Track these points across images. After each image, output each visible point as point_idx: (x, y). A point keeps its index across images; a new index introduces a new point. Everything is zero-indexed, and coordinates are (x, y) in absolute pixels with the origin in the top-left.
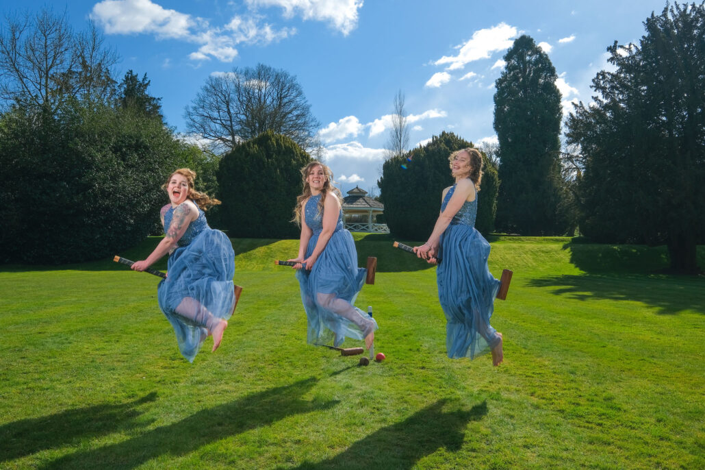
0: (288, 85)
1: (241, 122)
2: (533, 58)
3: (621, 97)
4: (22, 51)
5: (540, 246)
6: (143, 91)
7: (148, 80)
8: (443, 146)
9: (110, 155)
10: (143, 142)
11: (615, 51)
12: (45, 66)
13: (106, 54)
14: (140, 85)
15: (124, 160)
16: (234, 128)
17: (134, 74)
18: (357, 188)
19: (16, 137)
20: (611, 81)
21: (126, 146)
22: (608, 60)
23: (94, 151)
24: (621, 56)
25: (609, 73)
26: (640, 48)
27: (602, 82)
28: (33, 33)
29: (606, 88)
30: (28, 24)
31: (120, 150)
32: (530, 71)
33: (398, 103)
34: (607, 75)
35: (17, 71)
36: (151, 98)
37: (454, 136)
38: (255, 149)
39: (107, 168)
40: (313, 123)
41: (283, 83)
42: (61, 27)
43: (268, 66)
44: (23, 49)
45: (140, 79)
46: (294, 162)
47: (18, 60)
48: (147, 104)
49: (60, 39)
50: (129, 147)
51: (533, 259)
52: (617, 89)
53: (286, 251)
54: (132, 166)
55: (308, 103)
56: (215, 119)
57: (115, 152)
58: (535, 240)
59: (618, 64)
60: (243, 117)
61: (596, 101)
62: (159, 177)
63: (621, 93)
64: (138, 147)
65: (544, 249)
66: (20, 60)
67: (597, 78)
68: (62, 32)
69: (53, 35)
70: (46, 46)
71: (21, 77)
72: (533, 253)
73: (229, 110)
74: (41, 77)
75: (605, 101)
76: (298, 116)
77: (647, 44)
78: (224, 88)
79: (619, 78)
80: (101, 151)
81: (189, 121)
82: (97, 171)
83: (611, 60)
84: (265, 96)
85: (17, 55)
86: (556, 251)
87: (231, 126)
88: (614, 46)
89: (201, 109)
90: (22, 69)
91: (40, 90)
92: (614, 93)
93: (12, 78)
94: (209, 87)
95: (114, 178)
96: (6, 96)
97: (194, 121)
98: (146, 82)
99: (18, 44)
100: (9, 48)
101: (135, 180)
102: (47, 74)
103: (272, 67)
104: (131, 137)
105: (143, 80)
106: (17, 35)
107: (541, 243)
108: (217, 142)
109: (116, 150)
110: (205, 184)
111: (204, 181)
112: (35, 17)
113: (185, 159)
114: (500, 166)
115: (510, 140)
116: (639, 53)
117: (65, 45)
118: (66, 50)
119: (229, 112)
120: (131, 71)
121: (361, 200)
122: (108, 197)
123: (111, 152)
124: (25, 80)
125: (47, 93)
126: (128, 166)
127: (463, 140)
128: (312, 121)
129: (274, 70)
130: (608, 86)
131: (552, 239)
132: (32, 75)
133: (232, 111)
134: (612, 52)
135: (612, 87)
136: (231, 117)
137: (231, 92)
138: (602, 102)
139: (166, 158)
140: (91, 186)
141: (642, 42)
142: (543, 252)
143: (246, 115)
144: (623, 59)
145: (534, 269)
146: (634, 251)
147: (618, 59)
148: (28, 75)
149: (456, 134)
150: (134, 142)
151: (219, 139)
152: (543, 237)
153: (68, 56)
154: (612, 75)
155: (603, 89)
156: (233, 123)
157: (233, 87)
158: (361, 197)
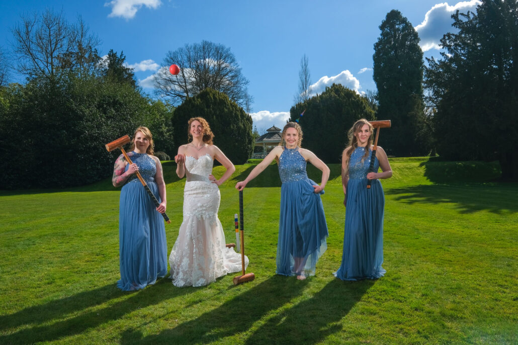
0: (224, 55)
1: (192, 83)
2: (401, 27)
3: (462, 52)
4: (34, 40)
5: (405, 164)
6: (121, 64)
7: (124, 56)
8: (333, 94)
9: (95, 110)
10: (118, 100)
11: (457, 18)
12: (50, 49)
13: (90, 39)
14: (119, 60)
15: (105, 113)
16: (187, 87)
17: (114, 52)
18: (274, 127)
19: (31, 100)
20: (455, 40)
21: (106, 104)
22: (452, 25)
23: (83, 108)
24: (462, 21)
25: (453, 35)
26: (476, 14)
27: (448, 41)
28: (40, 27)
29: (451, 46)
30: (36, 21)
31: (102, 106)
32: (399, 36)
33: (304, 64)
34: (452, 36)
35: (31, 54)
36: (127, 69)
37: (342, 86)
38: (198, 101)
39: (93, 120)
40: (244, 82)
41: (221, 53)
42: (59, 21)
43: (210, 42)
44: (34, 38)
45: (118, 55)
46: (226, 110)
47: (31, 46)
48: (124, 73)
49: (59, 30)
50: (109, 104)
51: (400, 174)
52: (460, 46)
53: (221, 174)
54: (111, 117)
55: (239, 67)
56: (174, 81)
57: (98, 108)
58: (403, 160)
59: (460, 27)
60: (194, 79)
61: (443, 56)
62: (130, 125)
63: (463, 49)
64: (115, 104)
65: (408, 166)
66: (33, 47)
67: (444, 38)
68: (61, 25)
69: (55, 27)
70: (50, 36)
71: (34, 58)
72: (400, 169)
73: (183, 74)
74: (48, 57)
75: (450, 55)
76: (232, 77)
77: (481, 11)
78: (179, 59)
79: (461, 38)
80: (89, 108)
81: (156, 84)
82: (86, 122)
83: (454, 25)
84: (208, 64)
85: (31, 43)
86: (417, 168)
87: (186, 87)
88: (456, 14)
89: (164, 75)
90: (34, 52)
91: (47, 67)
92: (457, 49)
93: (28, 59)
94: (169, 59)
95: (99, 127)
96: (25, 72)
97: (160, 84)
98: (123, 57)
99: (31, 35)
100: (25, 37)
101: (113, 127)
102: (51, 55)
103: (213, 42)
104: (109, 97)
105: (121, 56)
106: (30, 28)
107: (407, 162)
108: (176, 98)
109: (100, 106)
110: (167, 128)
111: (166, 126)
112: (41, 15)
113: (149, 111)
114: (379, 107)
115: (385, 87)
116: (475, 18)
117: (63, 35)
118: (64, 38)
119: (184, 76)
120: (112, 50)
121: (277, 135)
122: (95, 140)
123: (96, 108)
124: (36, 60)
125: (52, 69)
126: (108, 118)
127: (348, 90)
128: (243, 80)
129: (214, 44)
130: (453, 44)
131: (415, 159)
132: (41, 56)
133: (186, 75)
134: (455, 19)
135: (456, 45)
136: (185, 80)
137: (185, 62)
138: (448, 56)
139: (135, 111)
140: (83, 133)
141: (478, 10)
142: (407, 168)
143: (195, 78)
144: (463, 23)
145: (400, 181)
146: (474, 166)
147: (460, 24)
148: (39, 56)
149: (342, 85)
150: (111, 101)
151: (177, 96)
152: (409, 158)
153: (65, 42)
154: (456, 36)
155: (449, 47)
156: (187, 84)
157: (185, 58)
158: (277, 133)
